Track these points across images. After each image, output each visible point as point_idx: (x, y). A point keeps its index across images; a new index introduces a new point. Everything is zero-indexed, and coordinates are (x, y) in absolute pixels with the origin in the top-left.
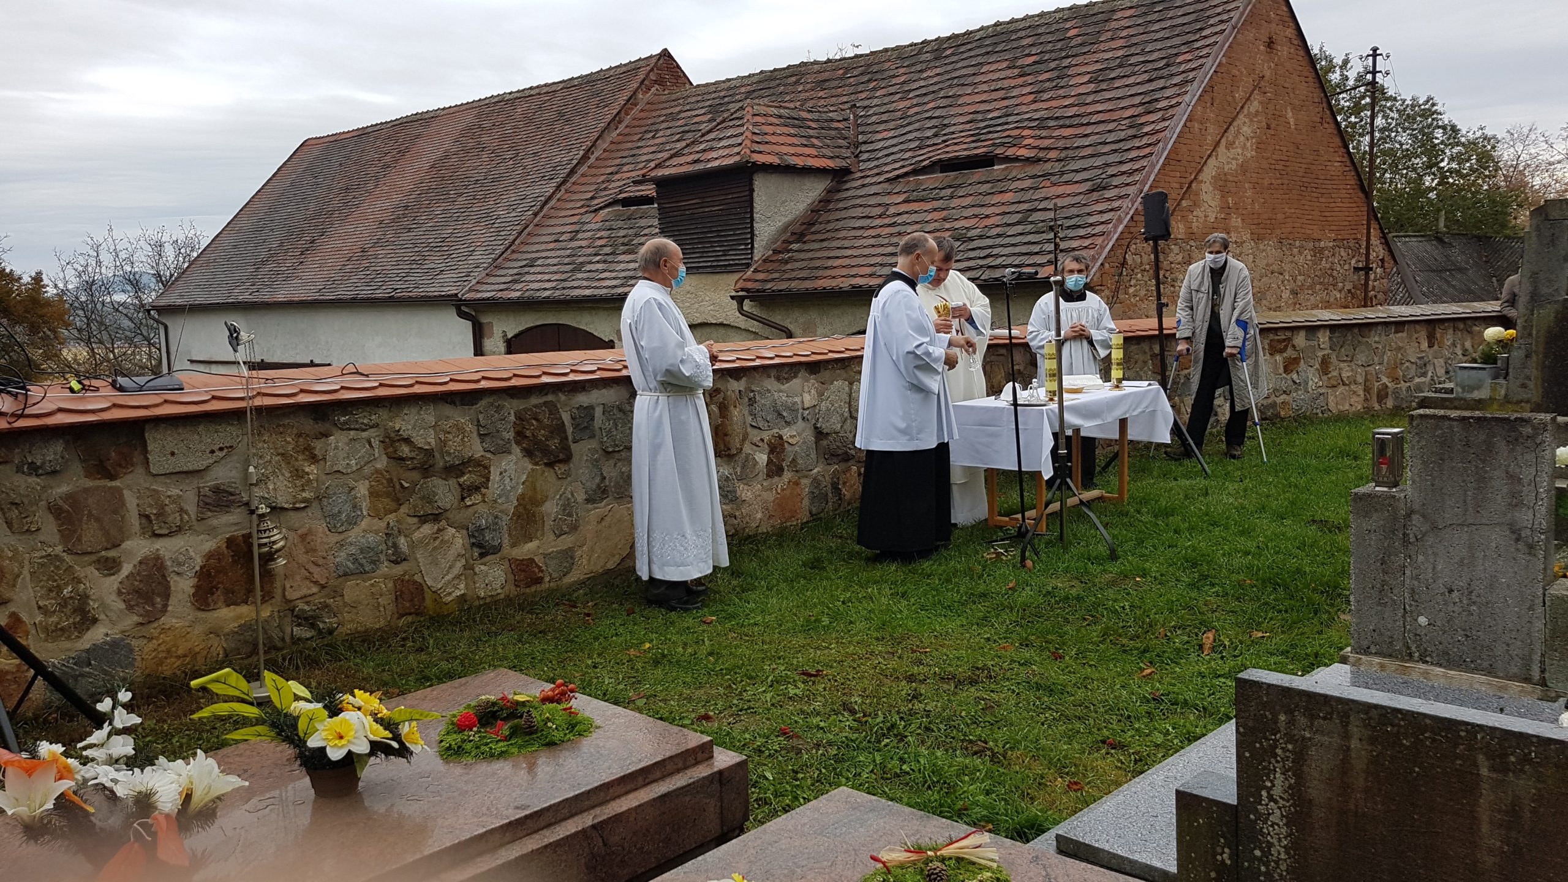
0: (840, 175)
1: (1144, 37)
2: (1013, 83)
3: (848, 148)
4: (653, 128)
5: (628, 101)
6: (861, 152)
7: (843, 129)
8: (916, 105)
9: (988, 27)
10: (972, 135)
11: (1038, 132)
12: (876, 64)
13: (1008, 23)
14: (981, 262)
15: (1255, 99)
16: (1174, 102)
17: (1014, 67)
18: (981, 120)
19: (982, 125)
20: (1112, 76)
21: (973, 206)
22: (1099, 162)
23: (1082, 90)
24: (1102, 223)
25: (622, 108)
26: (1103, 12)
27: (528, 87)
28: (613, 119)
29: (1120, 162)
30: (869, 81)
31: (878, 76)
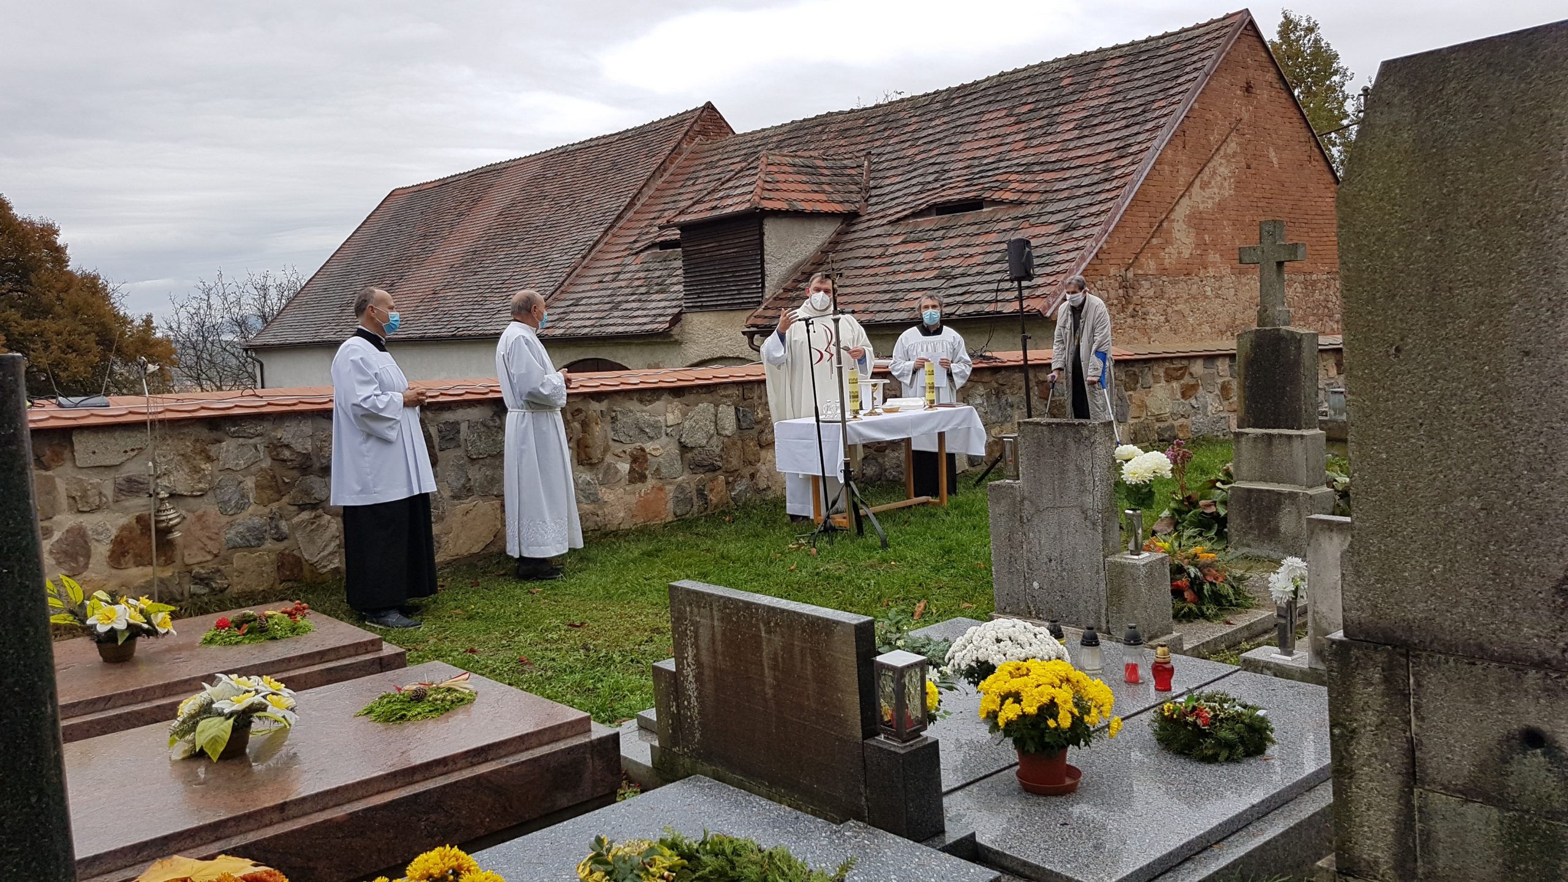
0: (850, 218)
1: (1128, 85)
2: (1009, 130)
3: (859, 193)
4: (694, 176)
5: (673, 151)
6: (870, 196)
7: (856, 175)
8: (923, 152)
9: (993, 77)
10: (967, 180)
11: (1023, 177)
12: (893, 113)
13: (1012, 73)
14: (958, 299)
15: (1232, 141)
16: (1144, 146)
17: (1011, 115)
18: (977, 166)
19: (977, 170)
20: (1094, 123)
21: (960, 246)
22: (1072, 204)
23: (1067, 136)
24: (1067, 261)
25: (667, 158)
26: (1095, 62)
27: (588, 138)
28: (659, 168)
29: (1091, 204)
30: (885, 130)
31: (894, 125)
